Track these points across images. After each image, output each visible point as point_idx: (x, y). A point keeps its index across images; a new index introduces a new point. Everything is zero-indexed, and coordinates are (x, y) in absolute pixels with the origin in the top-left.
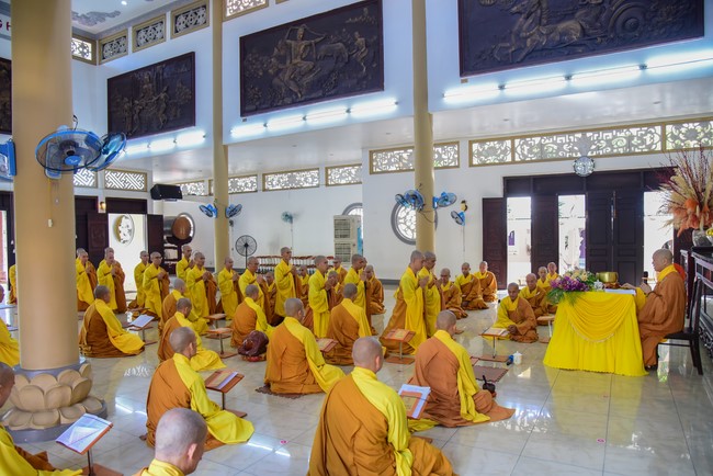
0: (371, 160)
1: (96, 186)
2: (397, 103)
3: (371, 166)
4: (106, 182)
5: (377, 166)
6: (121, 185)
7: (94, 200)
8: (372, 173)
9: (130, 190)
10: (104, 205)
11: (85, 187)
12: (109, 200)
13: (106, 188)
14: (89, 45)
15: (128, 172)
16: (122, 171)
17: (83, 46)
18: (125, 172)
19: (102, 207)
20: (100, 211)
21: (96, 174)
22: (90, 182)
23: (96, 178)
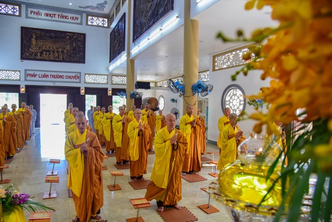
0: (214, 62)
1: (107, 83)
2: (177, 17)
3: (214, 66)
4: (112, 81)
5: (217, 66)
6: (120, 82)
7: (106, 89)
8: (214, 70)
9: (124, 84)
10: (110, 92)
11: (103, 84)
12: (113, 90)
13: (112, 84)
14: (106, 20)
16: (121, 76)
17: (103, 21)
18: (123, 76)
19: (110, 93)
20: (109, 95)
21: (108, 78)
22: (105, 81)
23: (108, 79)
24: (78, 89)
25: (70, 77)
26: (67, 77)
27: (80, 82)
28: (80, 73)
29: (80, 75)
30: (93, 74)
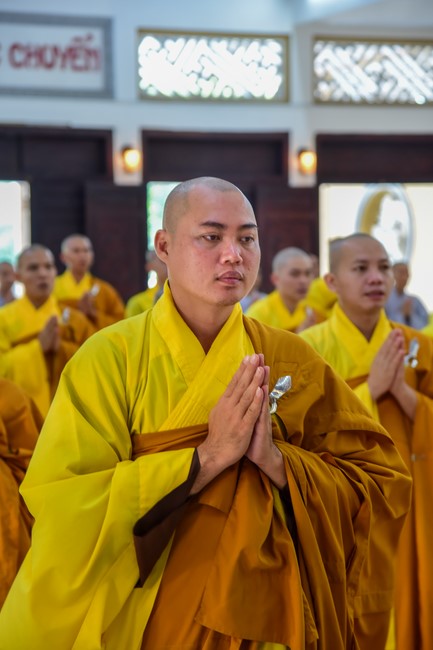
1: (284, 98)
4: (315, 80)
6: (367, 89)
7: (279, 144)
9: (397, 104)
10: (309, 160)
12: (326, 145)
13: (318, 102)
15: (392, 42)
16: (369, 41)
19: (303, 165)
20: (296, 180)
21: (286, 56)
22: (268, 85)
23: (285, 69)
24: (99, 142)
25: (39, 56)
26: (19, 57)
27: (107, 93)
28: (106, 25)
29: (108, 41)
30: (188, 34)
